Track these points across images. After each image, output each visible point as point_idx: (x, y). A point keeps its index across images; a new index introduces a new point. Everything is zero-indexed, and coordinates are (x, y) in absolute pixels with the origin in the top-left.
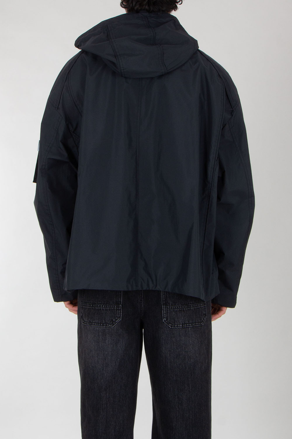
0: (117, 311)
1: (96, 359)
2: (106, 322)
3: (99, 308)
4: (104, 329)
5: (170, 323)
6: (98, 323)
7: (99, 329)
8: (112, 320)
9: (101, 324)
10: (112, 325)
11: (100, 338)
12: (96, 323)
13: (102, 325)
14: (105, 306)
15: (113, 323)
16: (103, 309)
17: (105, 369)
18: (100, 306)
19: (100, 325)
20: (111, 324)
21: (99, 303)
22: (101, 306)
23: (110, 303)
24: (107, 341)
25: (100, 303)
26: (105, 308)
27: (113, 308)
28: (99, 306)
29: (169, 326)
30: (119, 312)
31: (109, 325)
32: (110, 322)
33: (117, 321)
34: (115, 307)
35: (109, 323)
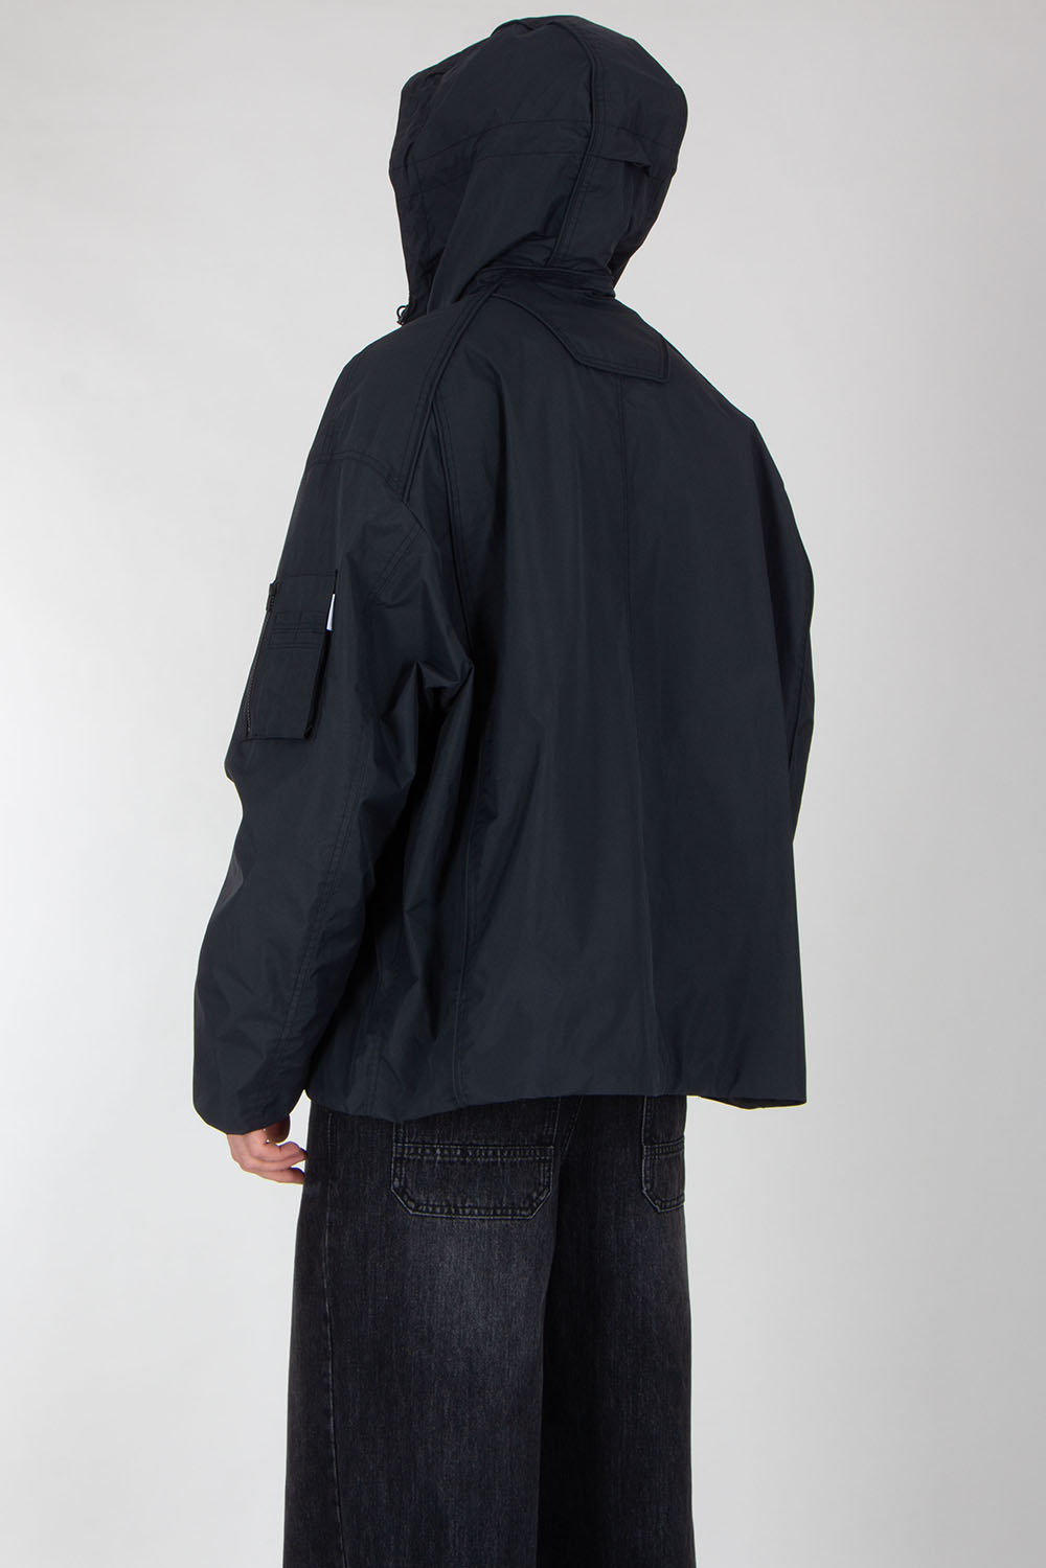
0: (539, 1166)
1: (480, 1324)
2: (513, 1204)
3: (491, 1160)
4: (507, 1225)
5: (657, 1198)
6: (488, 1209)
7: (489, 1226)
8: (529, 1196)
9: (499, 1212)
10: (530, 1211)
11: (493, 1256)
12: (479, 1208)
13: (502, 1214)
14: (509, 1153)
15: (531, 1205)
16: (503, 1163)
17: (506, 1355)
18: (495, 1153)
19: (495, 1214)
20: (527, 1209)
21: (490, 1143)
22: (499, 1154)
23: (524, 1141)
24: (515, 1265)
25: (495, 1143)
26: (511, 1159)
27: (530, 1159)
28: (490, 1153)
29: (657, 1207)
30: (546, 1168)
31: (523, 1213)
32: (524, 1203)
33: (542, 1199)
34: (538, 1154)
35: (522, 1205)
